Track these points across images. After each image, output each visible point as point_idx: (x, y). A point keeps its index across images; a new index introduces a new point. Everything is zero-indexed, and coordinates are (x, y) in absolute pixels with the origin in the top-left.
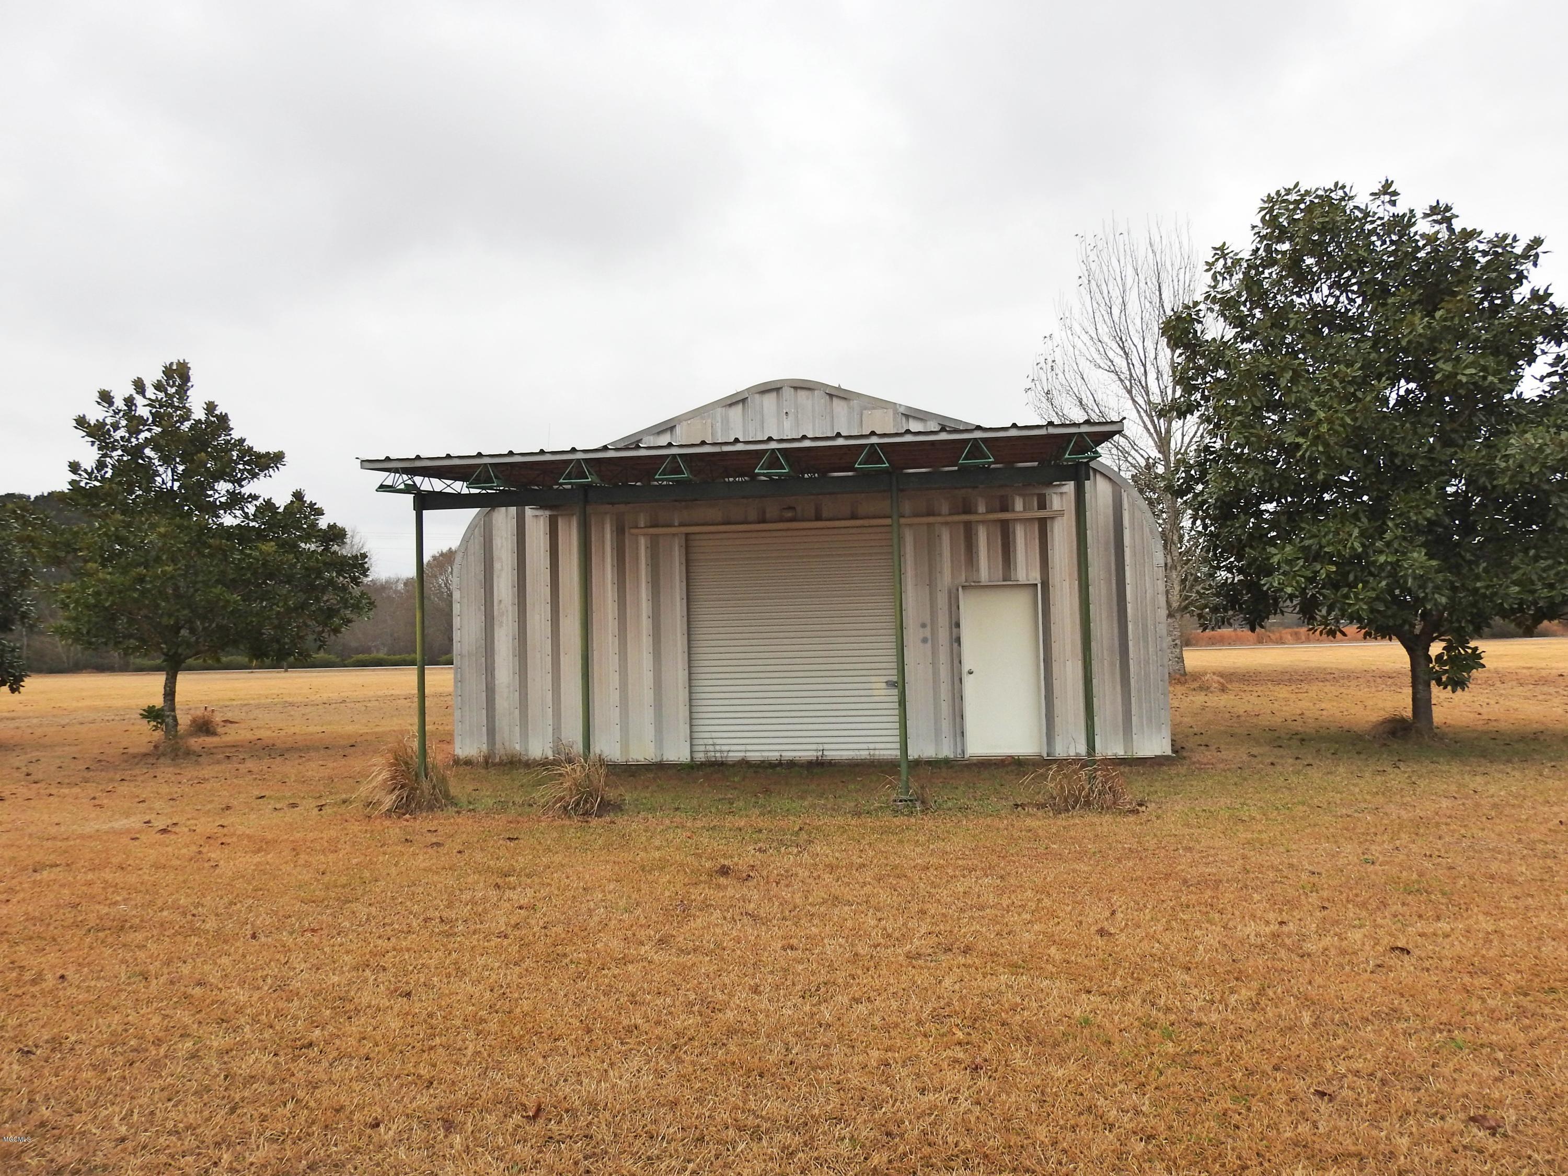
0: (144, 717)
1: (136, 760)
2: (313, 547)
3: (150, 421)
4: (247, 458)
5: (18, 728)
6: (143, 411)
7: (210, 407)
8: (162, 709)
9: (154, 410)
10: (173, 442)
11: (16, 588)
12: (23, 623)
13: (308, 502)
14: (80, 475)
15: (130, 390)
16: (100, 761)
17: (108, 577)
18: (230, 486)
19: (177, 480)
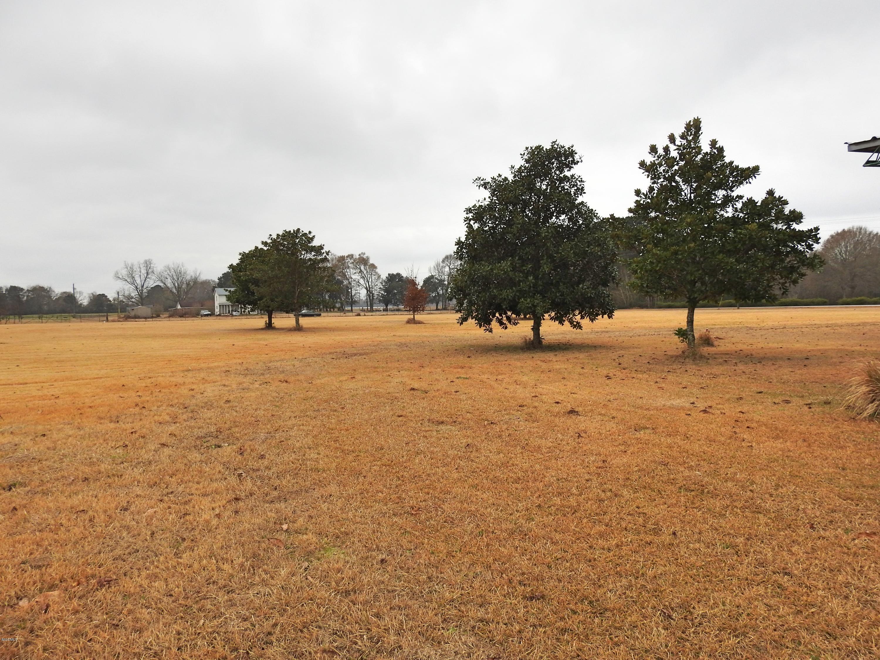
0: (676, 334)
1: (673, 359)
2: (780, 226)
3: (678, 159)
4: (735, 173)
5: (610, 337)
6: (674, 154)
7: (713, 143)
8: (686, 330)
9: (680, 152)
10: (691, 168)
11: (610, 264)
12: (614, 282)
13: (777, 197)
14: (641, 197)
15: (667, 142)
16: (654, 359)
17: (658, 252)
18: (724, 192)
19: (693, 193)
